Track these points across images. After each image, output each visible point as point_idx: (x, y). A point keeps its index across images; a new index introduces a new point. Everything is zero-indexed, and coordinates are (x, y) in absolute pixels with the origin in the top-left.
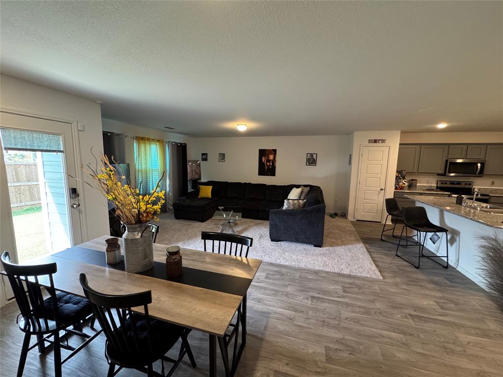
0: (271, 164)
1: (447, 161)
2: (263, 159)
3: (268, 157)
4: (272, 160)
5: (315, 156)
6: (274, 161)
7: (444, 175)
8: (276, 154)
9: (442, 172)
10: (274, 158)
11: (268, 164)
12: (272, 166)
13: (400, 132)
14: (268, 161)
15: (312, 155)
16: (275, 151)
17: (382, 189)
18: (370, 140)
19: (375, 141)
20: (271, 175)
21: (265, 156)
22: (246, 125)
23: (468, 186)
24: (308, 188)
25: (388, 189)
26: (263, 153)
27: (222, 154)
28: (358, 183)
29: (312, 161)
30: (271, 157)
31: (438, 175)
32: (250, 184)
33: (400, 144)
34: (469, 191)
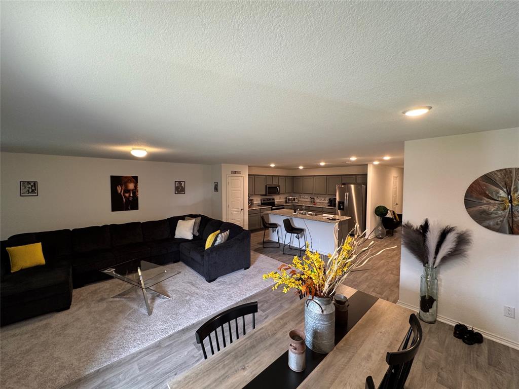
0: (131, 195)
1: (266, 186)
2: (119, 189)
3: (126, 187)
4: (133, 190)
5: (183, 184)
6: (135, 191)
7: (266, 195)
8: (137, 182)
9: (264, 193)
10: (136, 187)
11: (127, 195)
12: (133, 197)
13: (247, 166)
14: (127, 191)
15: (180, 183)
16: (135, 179)
17: (242, 210)
18: (232, 172)
19: (235, 172)
20: (131, 210)
21: (121, 185)
22: (145, 150)
23: (273, 201)
24: (199, 219)
25: (245, 209)
26: (116, 181)
27: (29, 183)
28: (228, 207)
29: (180, 189)
30: (131, 186)
31: (261, 195)
33: (249, 175)
34: (273, 204)
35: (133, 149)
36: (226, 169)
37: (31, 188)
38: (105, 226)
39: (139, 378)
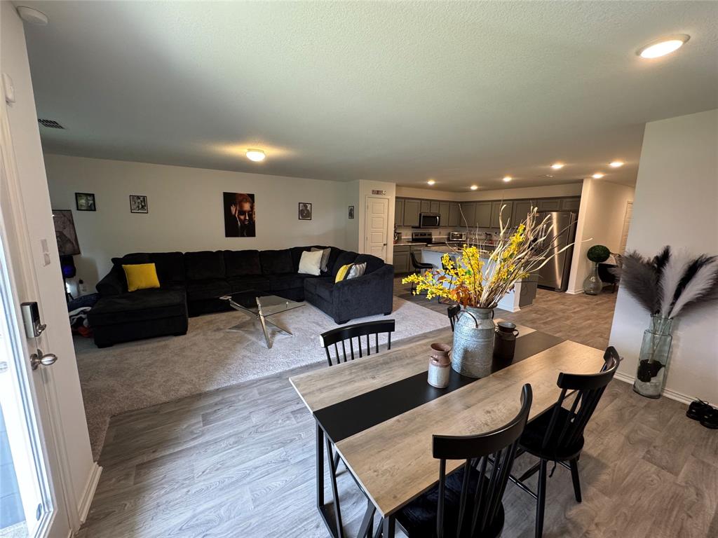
0: (247, 218)
1: (420, 215)
2: (233, 209)
3: (241, 207)
4: (249, 212)
5: (309, 206)
6: (251, 213)
7: (419, 227)
8: (254, 202)
9: (417, 225)
10: (252, 207)
11: (242, 217)
12: (249, 220)
13: (395, 184)
14: (242, 212)
15: (305, 205)
16: (252, 197)
17: (384, 245)
18: (373, 191)
19: (378, 192)
20: (248, 236)
21: (235, 205)
22: (263, 152)
23: (429, 237)
25: (389, 244)
26: (230, 199)
27: (138, 197)
28: (366, 239)
29: (305, 213)
30: (247, 207)
31: (413, 227)
32: (228, 252)
33: (396, 198)
34: (429, 241)
35: (249, 150)
36: (365, 187)
37: (140, 204)
38: (219, 252)
39: (259, 401)
